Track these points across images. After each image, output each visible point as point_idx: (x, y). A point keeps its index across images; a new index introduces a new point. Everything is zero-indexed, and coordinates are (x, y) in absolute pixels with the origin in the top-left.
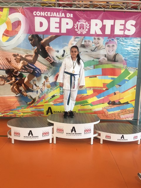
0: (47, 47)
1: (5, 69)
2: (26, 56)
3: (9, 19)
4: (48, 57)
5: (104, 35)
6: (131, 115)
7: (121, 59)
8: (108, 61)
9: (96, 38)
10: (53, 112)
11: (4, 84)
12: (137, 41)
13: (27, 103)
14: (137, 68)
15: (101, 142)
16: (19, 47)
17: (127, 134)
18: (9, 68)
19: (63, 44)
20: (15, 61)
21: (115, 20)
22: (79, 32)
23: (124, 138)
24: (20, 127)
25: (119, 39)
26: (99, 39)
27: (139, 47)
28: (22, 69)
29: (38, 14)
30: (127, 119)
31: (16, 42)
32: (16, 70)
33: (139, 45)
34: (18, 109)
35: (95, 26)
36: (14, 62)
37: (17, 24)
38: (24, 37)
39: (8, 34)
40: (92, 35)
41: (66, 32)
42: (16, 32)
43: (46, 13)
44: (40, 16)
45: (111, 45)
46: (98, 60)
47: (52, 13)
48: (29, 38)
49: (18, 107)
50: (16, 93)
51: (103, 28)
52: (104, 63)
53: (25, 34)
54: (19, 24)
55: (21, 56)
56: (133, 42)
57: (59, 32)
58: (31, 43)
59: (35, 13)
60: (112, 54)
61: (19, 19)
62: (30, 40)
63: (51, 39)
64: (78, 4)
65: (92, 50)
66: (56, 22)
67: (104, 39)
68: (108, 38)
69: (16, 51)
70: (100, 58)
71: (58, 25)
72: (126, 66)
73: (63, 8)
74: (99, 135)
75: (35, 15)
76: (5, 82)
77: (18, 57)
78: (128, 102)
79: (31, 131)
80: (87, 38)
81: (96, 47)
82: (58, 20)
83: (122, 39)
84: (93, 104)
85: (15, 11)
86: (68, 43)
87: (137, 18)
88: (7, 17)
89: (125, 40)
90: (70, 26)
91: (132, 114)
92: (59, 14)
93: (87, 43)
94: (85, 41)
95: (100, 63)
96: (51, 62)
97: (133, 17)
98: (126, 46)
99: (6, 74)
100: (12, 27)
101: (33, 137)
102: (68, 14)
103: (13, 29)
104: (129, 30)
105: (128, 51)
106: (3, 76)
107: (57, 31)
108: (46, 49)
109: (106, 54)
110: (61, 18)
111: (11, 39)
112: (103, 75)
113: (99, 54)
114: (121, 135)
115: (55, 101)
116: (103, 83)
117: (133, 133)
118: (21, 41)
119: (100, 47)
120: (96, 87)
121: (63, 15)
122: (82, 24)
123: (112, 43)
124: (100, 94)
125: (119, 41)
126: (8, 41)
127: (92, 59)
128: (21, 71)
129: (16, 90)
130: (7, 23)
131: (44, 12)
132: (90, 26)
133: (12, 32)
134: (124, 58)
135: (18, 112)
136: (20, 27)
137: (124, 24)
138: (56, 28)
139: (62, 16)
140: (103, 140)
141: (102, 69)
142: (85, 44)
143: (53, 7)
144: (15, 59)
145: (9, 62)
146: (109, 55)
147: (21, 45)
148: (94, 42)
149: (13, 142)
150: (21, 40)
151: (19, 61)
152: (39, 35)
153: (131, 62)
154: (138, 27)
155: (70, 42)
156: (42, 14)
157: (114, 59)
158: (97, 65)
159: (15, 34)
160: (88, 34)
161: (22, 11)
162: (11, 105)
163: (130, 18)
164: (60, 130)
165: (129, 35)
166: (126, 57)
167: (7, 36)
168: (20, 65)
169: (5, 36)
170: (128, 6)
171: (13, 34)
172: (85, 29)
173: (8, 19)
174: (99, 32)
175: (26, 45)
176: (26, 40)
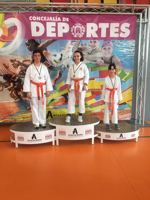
0: (44, 52)
1: (3, 75)
2: (24, 61)
3: (5, 24)
4: (46, 62)
5: (100, 38)
6: (128, 115)
7: (118, 61)
8: (105, 63)
9: (92, 41)
10: (53, 115)
11: (2, 90)
12: (132, 43)
13: (26, 108)
14: (133, 70)
15: (102, 142)
16: (16, 52)
17: (125, 132)
18: (7, 74)
19: (60, 48)
20: (13, 66)
21: (110, 23)
22: (75, 36)
23: (122, 137)
24: (23, 132)
25: (115, 41)
26: (95, 42)
27: (134, 49)
28: (20, 74)
29: (34, 18)
30: (125, 119)
31: (13, 47)
32: (14, 76)
33: (134, 47)
34: (17, 114)
35: (91, 29)
36: (11, 67)
37: (13, 29)
38: (21, 42)
39: (4, 40)
40: (88, 39)
41: (62, 36)
42: (12, 37)
43: (42, 17)
44: (36, 21)
45: (107, 47)
46: (94, 63)
47: (48, 17)
48: (26, 43)
49: (18, 112)
50: (15, 99)
51: (99, 32)
52: (101, 66)
53: (21, 39)
54: (15, 30)
55: (18, 62)
56: (128, 44)
57: (56, 36)
58: (28, 48)
59: (31, 18)
60: (108, 56)
61: (15, 24)
62: (27, 45)
63: (48, 44)
64: (74, 8)
65: (88, 53)
66: (52, 27)
67: (100, 42)
68: (104, 41)
69: (13, 56)
70: (97, 61)
71: (54, 30)
72: (122, 67)
73: (59, 12)
74: (100, 135)
75: (31, 20)
76: (3, 88)
77: (16, 63)
78: (125, 102)
79: (34, 135)
80: (84, 42)
81: (93, 50)
82: (54, 24)
83: (118, 42)
84: (93, 106)
85: (10, 16)
86: (65, 47)
87: (131, 21)
88: (2, 22)
89: (121, 43)
90: (66, 30)
91: (130, 114)
92: (55, 19)
93: (84, 46)
94: (82, 45)
95: (97, 65)
96: (49, 66)
97: (128, 19)
98: (122, 48)
99: (4, 79)
100: (9, 33)
101: (36, 140)
102: (63, 18)
103: (10, 34)
104: (124, 33)
105: (123, 53)
106: (1, 82)
107: (54, 35)
108: (43, 54)
109: (103, 56)
110: (57, 22)
111: (7, 44)
112: (100, 77)
113: (96, 57)
114: (120, 134)
115: (55, 104)
116: (101, 85)
117: (130, 132)
118: (18, 47)
119: (97, 49)
120: (94, 89)
121: (59, 19)
122: (78, 28)
123: (108, 46)
124: (98, 96)
125: (114, 43)
126: (5, 46)
127: (90, 62)
128: (19, 76)
129: (15, 95)
130: (3, 29)
131: (40, 17)
132: (86, 29)
133: (8, 37)
134: (120, 60)
135: (18, 118)
136: (17, 33)
137: (119, 26)
138: (52, 32)
139: (58, 21)
140: (103, 139)
141: (100, 72)
142: (82, 47)
143: (49, 12)
144: (13, 65)
145: (7, 67)
146: (106, 58)
147: (18, 50)
148: (90, 45)
149: (17, 146)
150: (18, 45)
151: (16, 66)
152: (36, 40)
153: (127, 64)
154: (133, 29)
155: (67, 46)
156: (38, 18)
157: (110, 61)
158: (94, 68)
159: (11, 40)
160: (84, 37)
161: (17, 16)
162: (10, 110)
163: (124, 21)
164: (62, 132)
165: (124, 38)
166: (122, 59)
167: (3, 41)
168: (18, 71)
169: (2, 41)
170: (122, 9)
171: (10, 40)
172: (81, 33)
173: (3, 24)
174: (95, 36)
175: (23, 50)
176: (23, 45)
